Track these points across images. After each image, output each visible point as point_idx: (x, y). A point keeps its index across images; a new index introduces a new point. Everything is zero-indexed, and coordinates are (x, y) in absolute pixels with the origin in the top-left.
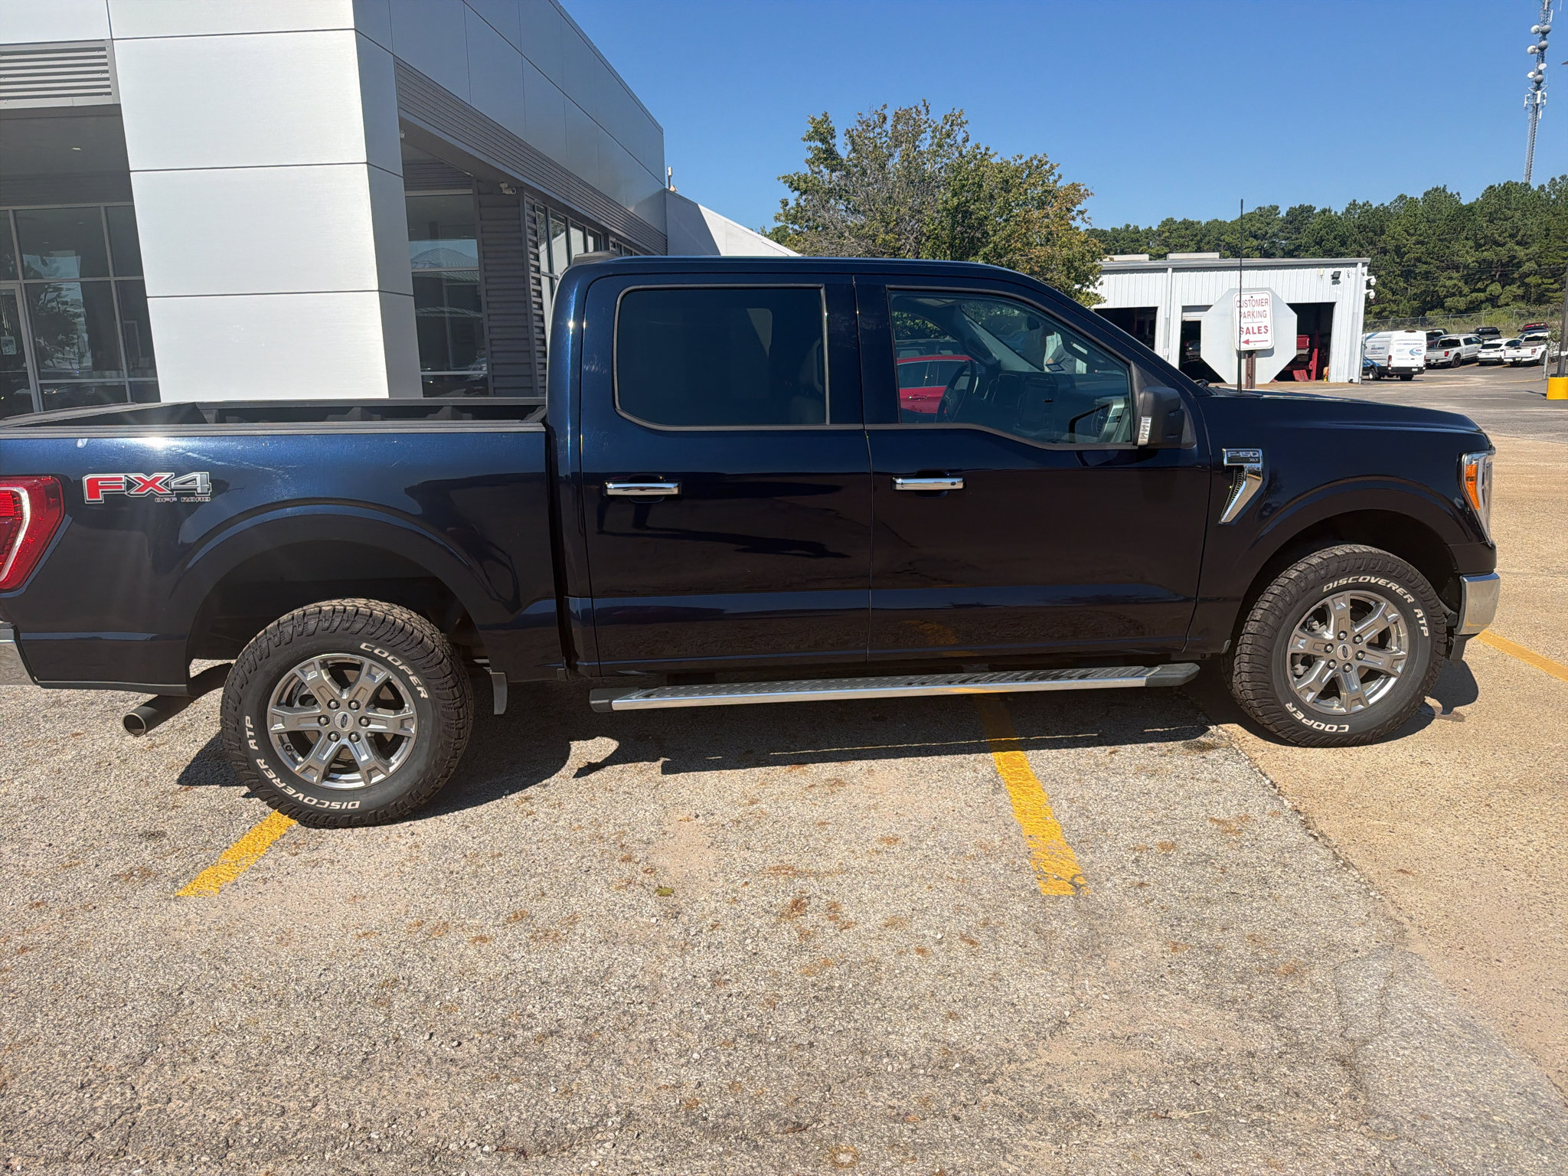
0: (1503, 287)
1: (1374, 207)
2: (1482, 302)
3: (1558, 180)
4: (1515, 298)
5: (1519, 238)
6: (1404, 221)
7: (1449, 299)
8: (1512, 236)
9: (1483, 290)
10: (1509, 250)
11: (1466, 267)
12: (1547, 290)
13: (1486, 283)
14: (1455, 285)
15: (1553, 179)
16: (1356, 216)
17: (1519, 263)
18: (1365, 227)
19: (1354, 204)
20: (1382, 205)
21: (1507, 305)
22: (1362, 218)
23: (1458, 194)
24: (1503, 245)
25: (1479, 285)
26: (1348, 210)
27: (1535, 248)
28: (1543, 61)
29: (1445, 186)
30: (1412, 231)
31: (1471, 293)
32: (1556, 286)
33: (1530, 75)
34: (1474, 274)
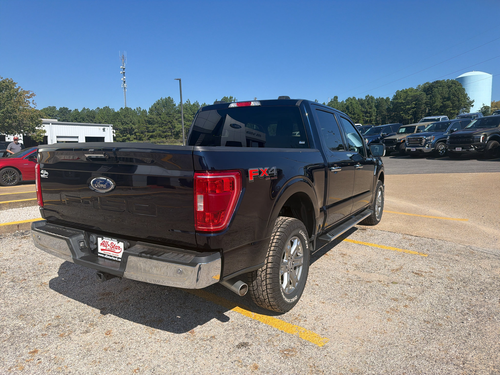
0: (131, 136)
1: (90, 110)
2: (126, 139)
3: (138, 108)
4: (134, 139)
5: (132, 122)
6: (100, 115)
7: (117, 138)
8: (131, 122)
9: (126, 136)
10: (131, 126)
11: (120, 130)
12: (141, 137)
13: (126, 134)
14: (118, 134)
15: (137, 108)
16: (86, 112)
17: (133, 129)
18: (89, 116)
19: (84, 109)
20: (93, 110)
21: (132, 140)
22: (87, 113)
23: (114, 109)
24: (129, 124)
25: (124, 135)
26: (83, 110)
27: (137, 125)
28: (125, 76)
29: (109, 106)
30: (103, 118)
31: (123, 136)
32: (143, 136)
33: (122, 79)
34: (123, 132)
